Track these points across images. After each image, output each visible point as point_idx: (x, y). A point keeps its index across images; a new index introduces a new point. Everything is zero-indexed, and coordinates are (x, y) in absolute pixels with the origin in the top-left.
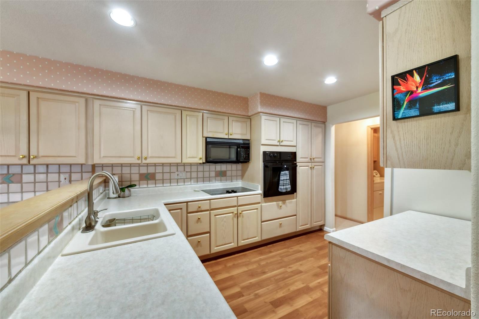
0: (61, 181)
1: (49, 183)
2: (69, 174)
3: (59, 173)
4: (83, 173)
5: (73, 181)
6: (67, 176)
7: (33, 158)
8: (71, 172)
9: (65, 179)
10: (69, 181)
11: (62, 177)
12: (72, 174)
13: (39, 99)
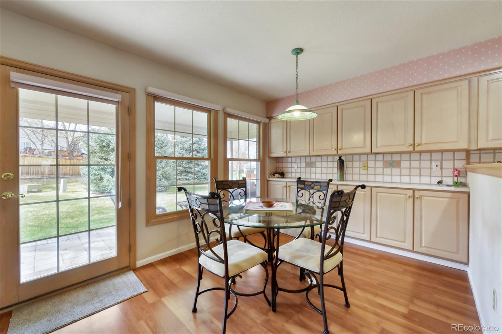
0: (433, 168)
1: (421, 169)
2: (440, 161)
3: (431, 160)
4: (455, 161)
5: (444, 168)
6: (438, 163)
7: (418, 145)
8: (442, 160)
9: (437, 166)
10: (441, 168)
11: (434, 164)
12: (443, 161)
13: (423, 95)
